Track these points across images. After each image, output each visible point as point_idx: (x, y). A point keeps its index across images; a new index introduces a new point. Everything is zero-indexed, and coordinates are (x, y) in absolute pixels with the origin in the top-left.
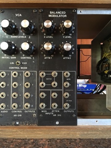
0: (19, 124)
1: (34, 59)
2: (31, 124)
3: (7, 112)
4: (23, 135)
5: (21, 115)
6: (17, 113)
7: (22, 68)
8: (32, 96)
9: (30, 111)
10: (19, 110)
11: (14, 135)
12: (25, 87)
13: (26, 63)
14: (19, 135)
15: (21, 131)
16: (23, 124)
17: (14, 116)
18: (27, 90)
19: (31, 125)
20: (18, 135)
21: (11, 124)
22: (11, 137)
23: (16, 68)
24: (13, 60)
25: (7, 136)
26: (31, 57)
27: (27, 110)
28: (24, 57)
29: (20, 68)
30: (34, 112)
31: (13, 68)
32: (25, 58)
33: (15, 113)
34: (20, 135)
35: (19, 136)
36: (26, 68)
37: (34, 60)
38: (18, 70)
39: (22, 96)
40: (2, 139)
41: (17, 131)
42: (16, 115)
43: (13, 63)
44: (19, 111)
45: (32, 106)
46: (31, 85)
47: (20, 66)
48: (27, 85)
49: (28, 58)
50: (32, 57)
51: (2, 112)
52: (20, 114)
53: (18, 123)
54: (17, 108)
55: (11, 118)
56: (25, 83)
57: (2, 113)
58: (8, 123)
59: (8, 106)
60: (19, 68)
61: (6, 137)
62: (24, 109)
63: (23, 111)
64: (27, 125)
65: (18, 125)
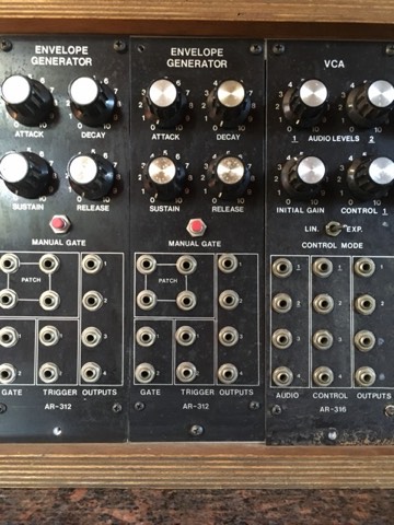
0: (338, 437)
1: (385, 214)
2: (378, 438)
3: (295, 395)
4: (368, 475)
5: (343, 409)
6: (332, 403)
7: (344, 246)
8: (381, 341)
9: (375, 395)
10: (338, 391)
11: (336, 475)
12: (356, 311)
13: (359, 228)
14: (353, 475)
15: (360, 464)
16: (351, 439)
17: (322, 409)
18: (364, 323)
19: (378, 441)
20: (348, 475)
21: (311, 438)
22: (325, 483)
23: (325, 245)
24: (313, 219)
25: (311, 480)
26: (376, 207)
27: (365, 391)
28: (351, 207)
29: (338, 245)
30: (389, 396)
31: (314, 245)
32: (354, 211)
33: (323, 402)
34: (357, 475)
35: (353, 481)
36: (360, 245)
37: (385, 219)
38: (332, 251)
39: (347, 342)
40: (297, 490)
41: (347, 464)
42: (327, 409)
43: (314, 229)
44: (336, 395)
45: (382, 377)
46: (378, 304)
47: (337, 241)
48: (367, 304)
49: (365, 210)
50: (379, 209)
51: (278, 396)
52: (341, 403)
53: (333, 436)
54: (332, 384)
55: (312, 416)
56: (357, 296)
57: (280, 402)
58: (303, 435)
59: (299, 376)
60: (333, 246)
61: (309, 484)
62: (353, 387)
63: (352, 394)
64: (367, 441)
65: (334, 442)
